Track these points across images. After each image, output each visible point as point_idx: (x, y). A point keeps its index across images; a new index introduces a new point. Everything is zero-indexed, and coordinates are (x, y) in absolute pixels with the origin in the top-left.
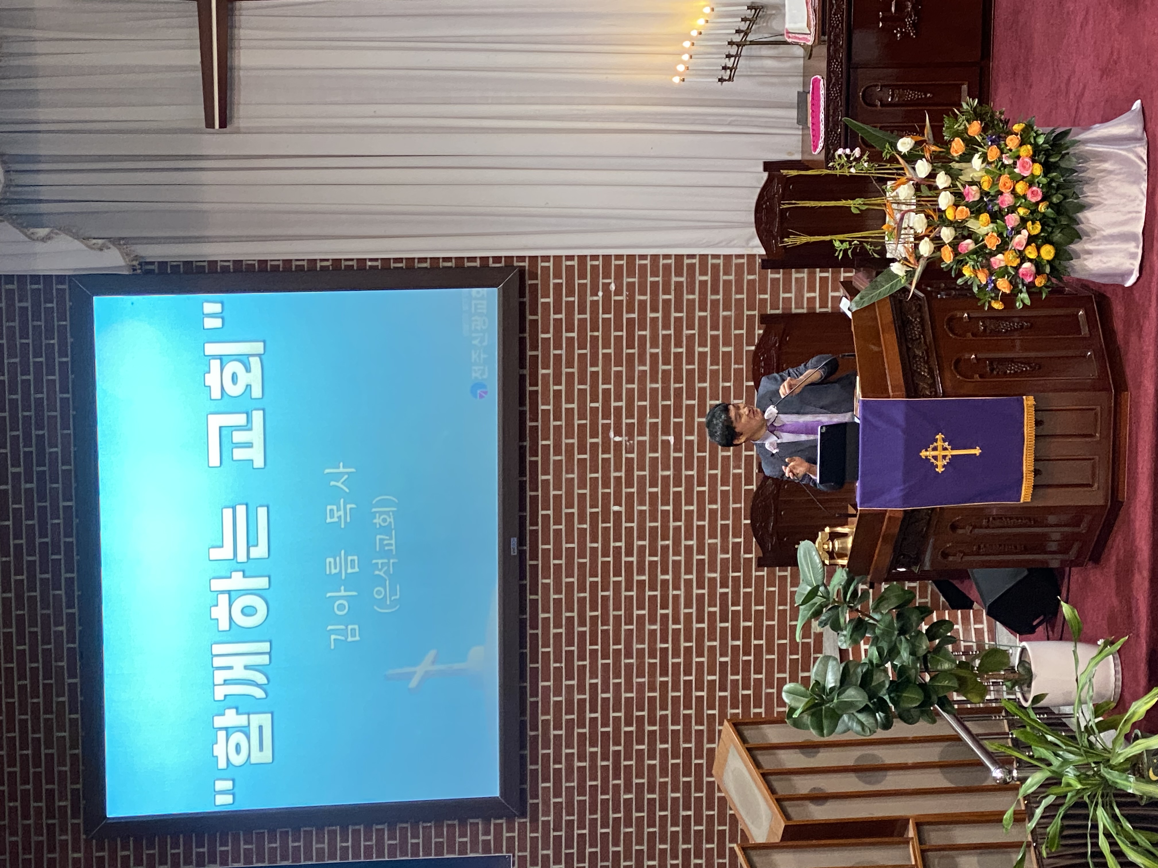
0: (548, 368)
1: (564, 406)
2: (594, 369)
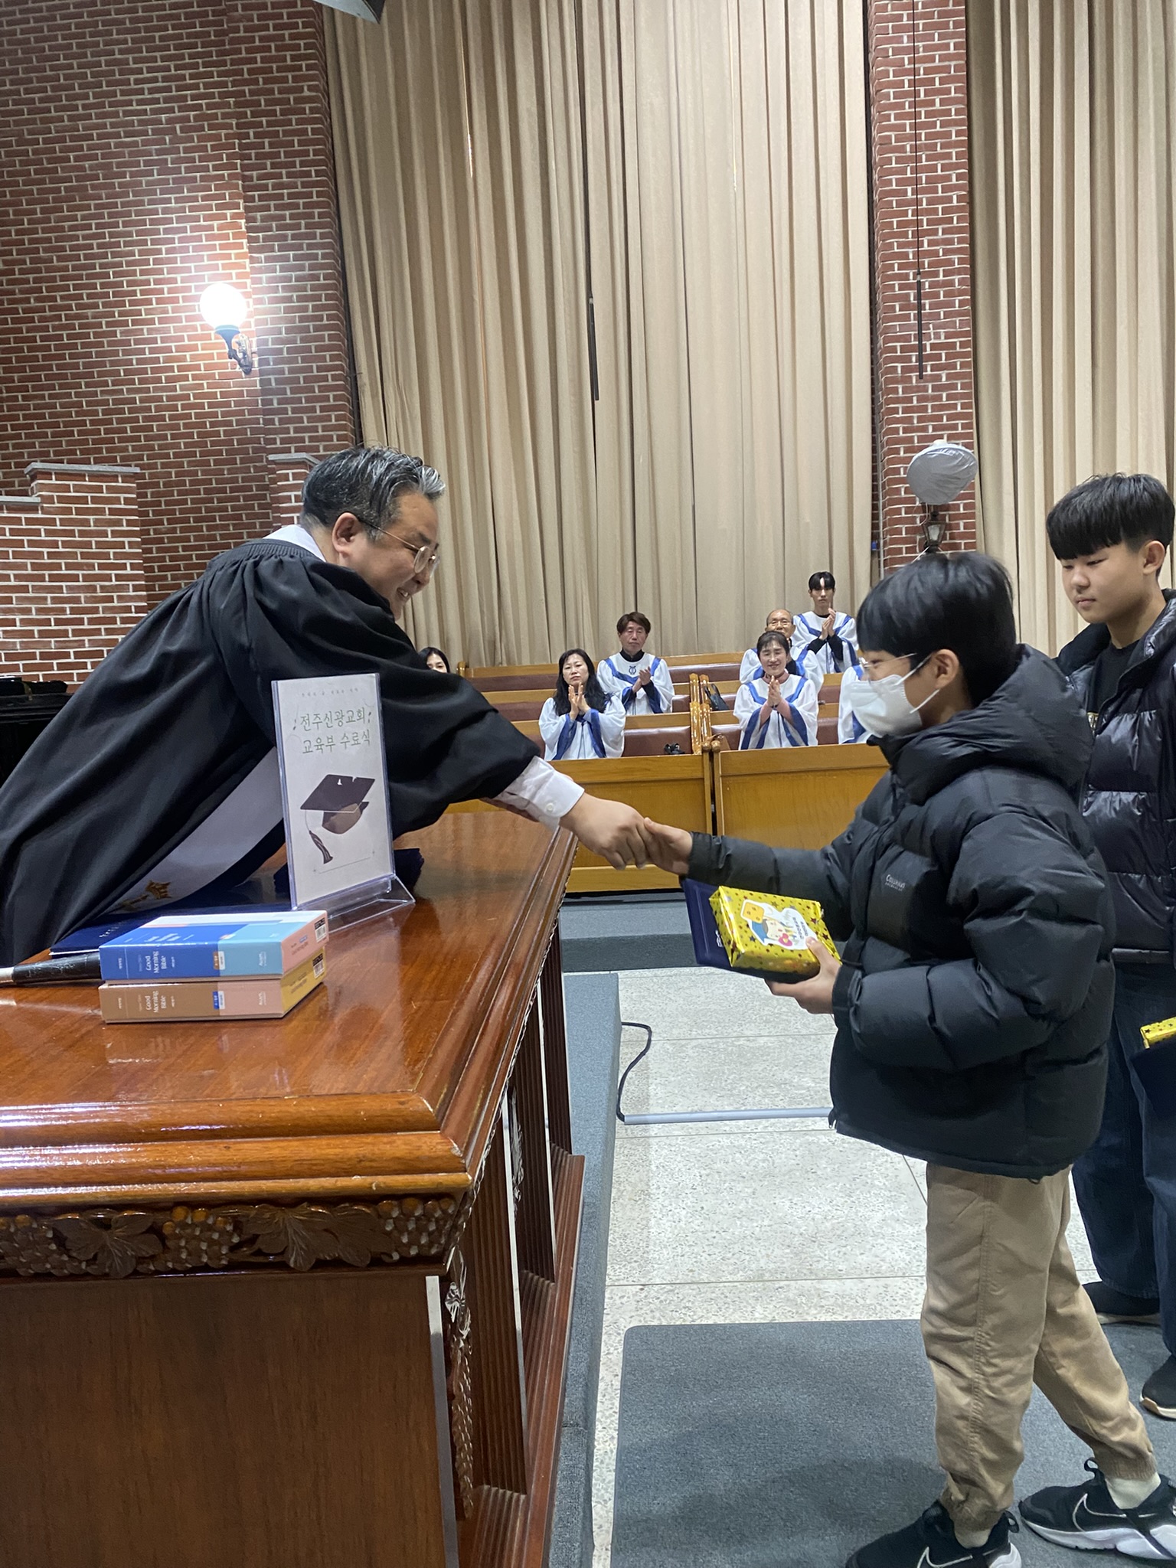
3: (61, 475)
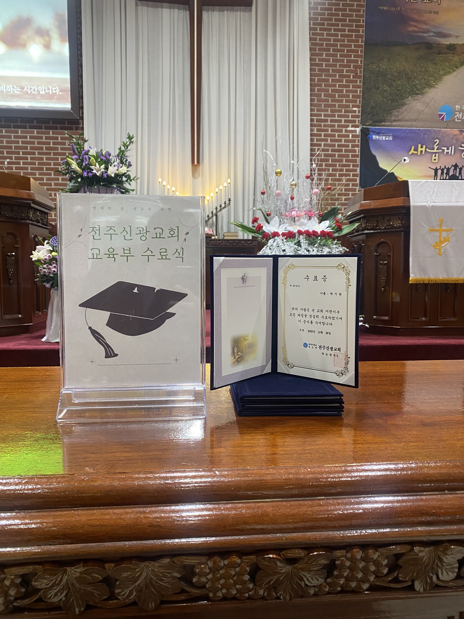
0: (37, 133)
1: (20, 140)
2: (37, 153)
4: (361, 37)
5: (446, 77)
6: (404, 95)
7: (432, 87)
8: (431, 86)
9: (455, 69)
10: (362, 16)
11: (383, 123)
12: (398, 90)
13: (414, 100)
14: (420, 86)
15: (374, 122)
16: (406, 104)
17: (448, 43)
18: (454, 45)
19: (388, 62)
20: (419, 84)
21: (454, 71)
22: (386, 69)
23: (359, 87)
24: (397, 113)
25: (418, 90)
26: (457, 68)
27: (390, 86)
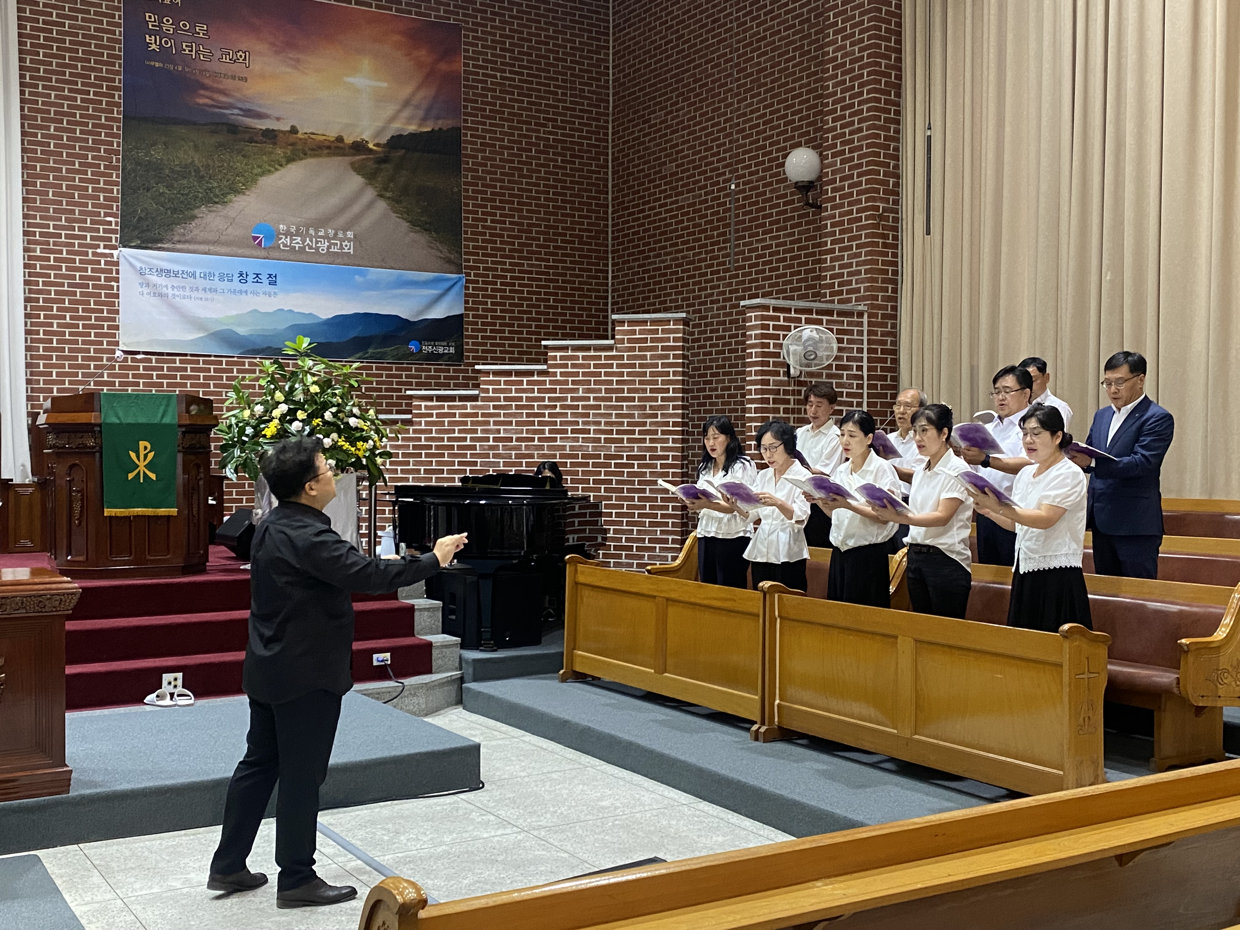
3: (631, 323)
4: (118, 105)
5: (264, 178)
6: (194, 203)
7: (239, 193)
8: (237, 192)
9: (277, 166)
10: (118, 73)
11: (159, 245)
12: (182, 195)
13: (210, 211)
14: (220, 191)
15: (143, 242)
16: (196, 217)
17: (264, 128)
18: (273, 130)
19: (165, 150)
20: (219, 186)
21: (277, 170)
22: (162, 160)
23: (116, 184)
24: (182, 230)
25: (216, 196)
26: (281, 165)
27: (170, 187)
